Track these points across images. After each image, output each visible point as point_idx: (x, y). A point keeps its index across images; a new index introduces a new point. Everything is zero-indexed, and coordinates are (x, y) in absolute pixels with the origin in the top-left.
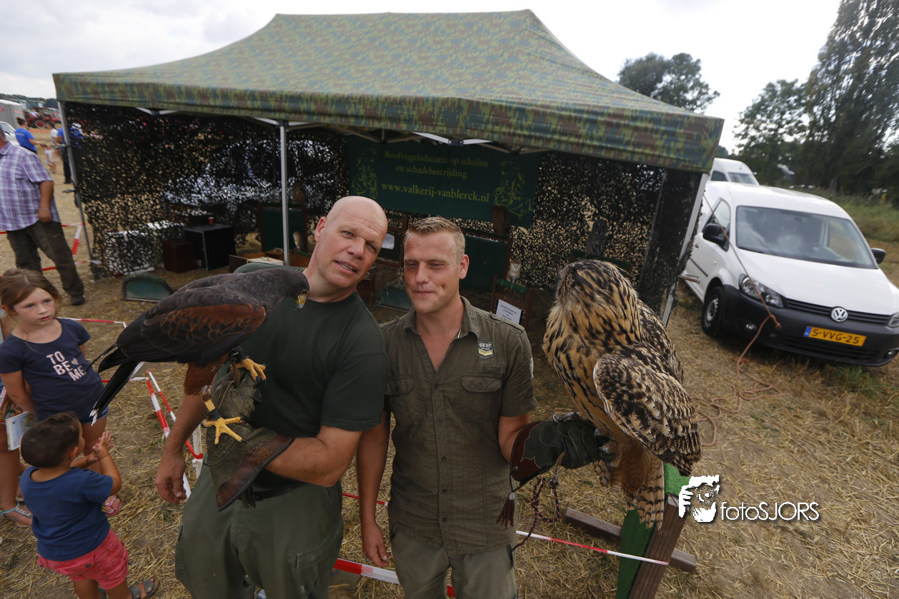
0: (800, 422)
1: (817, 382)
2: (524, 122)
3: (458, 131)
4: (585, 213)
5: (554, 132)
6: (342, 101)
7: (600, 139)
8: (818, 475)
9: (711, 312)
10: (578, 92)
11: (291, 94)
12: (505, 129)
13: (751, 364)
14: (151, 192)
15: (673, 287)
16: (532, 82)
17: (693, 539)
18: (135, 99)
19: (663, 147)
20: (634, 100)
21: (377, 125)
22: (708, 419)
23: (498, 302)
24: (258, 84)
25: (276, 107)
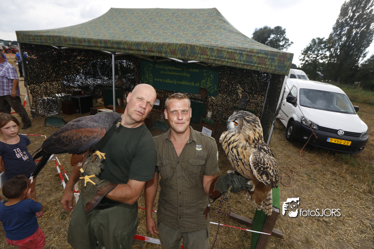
0: (325, 176)
1: (332, 160)
2: (213, 54)
3: (186, 57)
4: (238, 91)
5: (225, 58)
6: (138, 44)
7: (244, 61)
8: (332, 198)
9: (289, 132)
10: (235, 42)
11: (117, 41)
12: (205, 57)
13: (306, 153)
14: (57, 81)
15: (274, 122)
16: (216, 37)
17: (282, 224)
18: (51, 42)
19: (269, 65)
20: (258, 45)
21: (152, 54)
22: (288, 176)
23: (202, 127)
24: (103, 37)
25: (110, 47)
